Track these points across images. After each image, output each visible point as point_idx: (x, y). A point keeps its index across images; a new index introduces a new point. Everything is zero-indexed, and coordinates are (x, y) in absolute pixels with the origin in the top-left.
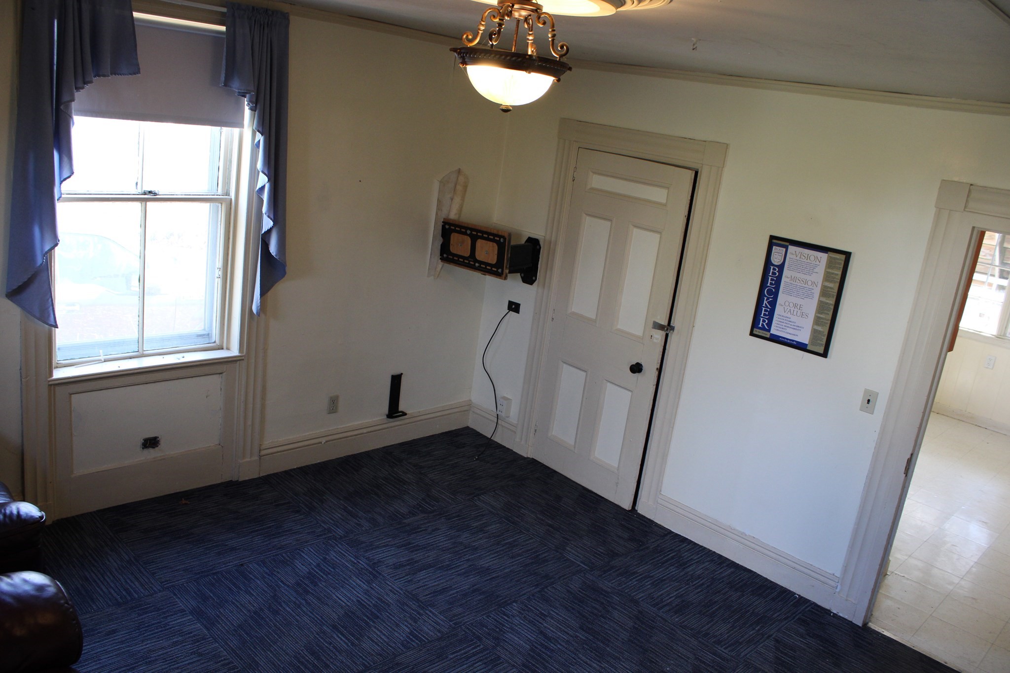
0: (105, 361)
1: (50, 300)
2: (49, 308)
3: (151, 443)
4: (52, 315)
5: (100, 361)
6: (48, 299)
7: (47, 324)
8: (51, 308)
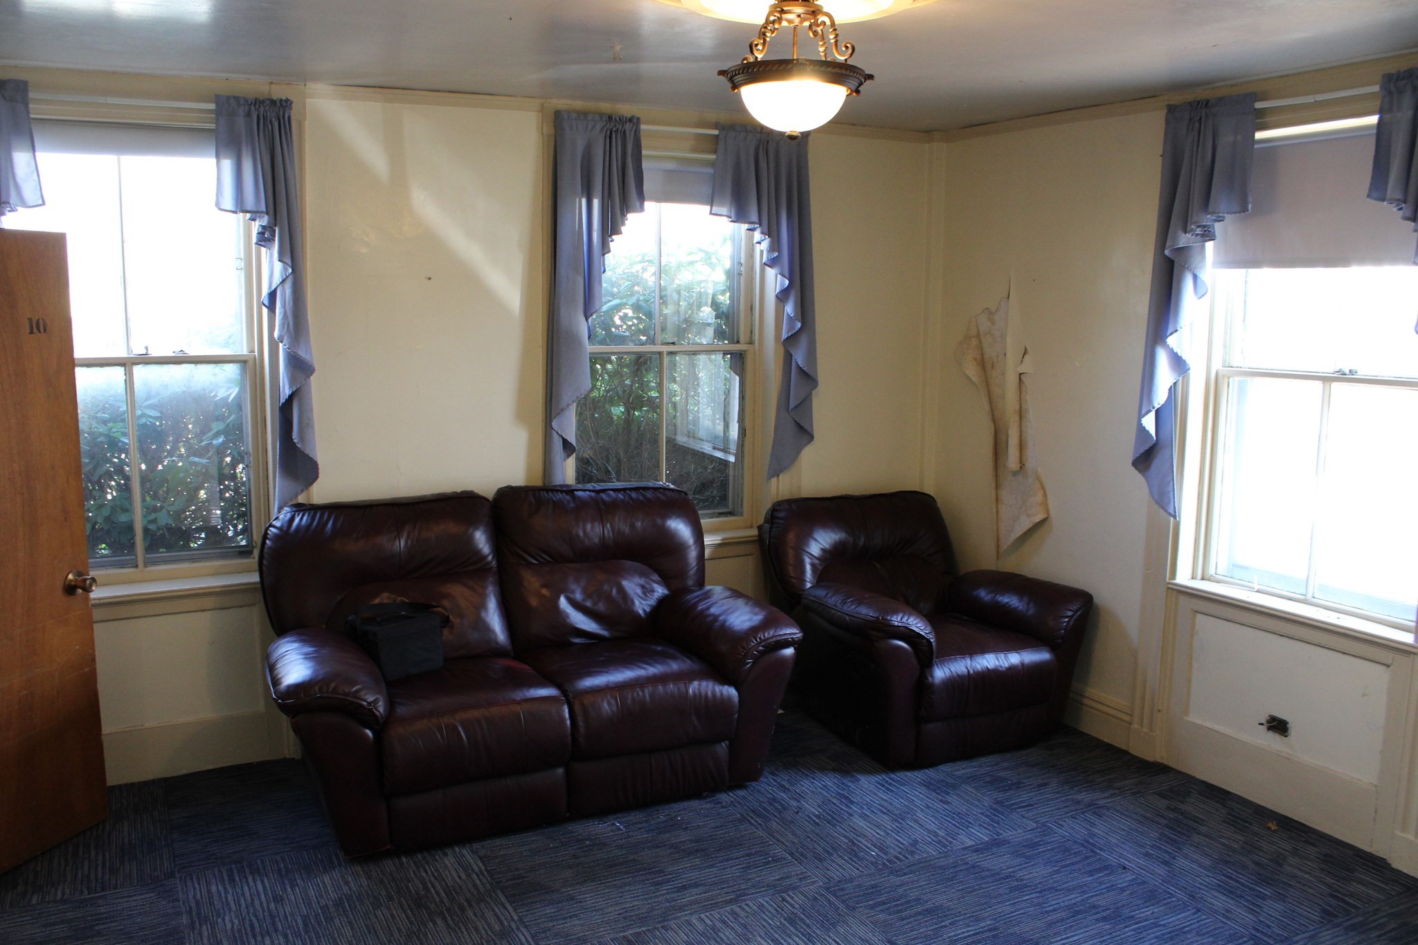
0: (1257, 592)
1: (1171, 483)
2: (1169, 493)
3: (1278, 726)
4: (1172, 502)
5: (1251, 589)
6: (1169, 483)
7: (1166, 511)
8: (1172, 493)
